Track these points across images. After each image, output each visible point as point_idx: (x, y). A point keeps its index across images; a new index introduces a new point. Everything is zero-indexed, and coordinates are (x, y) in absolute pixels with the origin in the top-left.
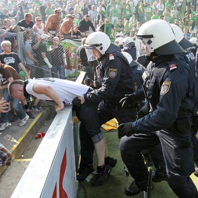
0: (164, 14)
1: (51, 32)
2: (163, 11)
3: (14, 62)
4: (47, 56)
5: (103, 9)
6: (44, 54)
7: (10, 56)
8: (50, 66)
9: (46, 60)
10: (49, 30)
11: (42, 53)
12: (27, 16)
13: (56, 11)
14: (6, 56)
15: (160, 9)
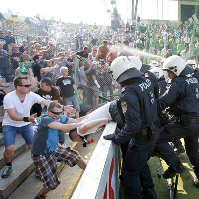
0: (189, 46)
1: (100, 60)
2: (188, 44)
3: (70, 83)
4: (97, 79)
5: (141, 42)
6: (94, 77)
7: (67, 78)
8: (99, 86)
9: (96, 82)
10: (99, 58)
11: (93, 76)
12: (85, 48)
13: (104, 42)
14: (64, 78)
15: (186, 42)
